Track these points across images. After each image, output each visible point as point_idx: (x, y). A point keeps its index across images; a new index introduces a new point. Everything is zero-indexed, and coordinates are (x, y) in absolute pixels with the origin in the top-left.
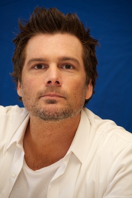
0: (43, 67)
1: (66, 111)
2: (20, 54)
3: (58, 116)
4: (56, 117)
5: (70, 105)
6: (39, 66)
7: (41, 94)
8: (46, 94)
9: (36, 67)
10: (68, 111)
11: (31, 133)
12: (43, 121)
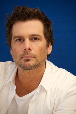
0: (22, 40)
1: (36, 64)
2: (9, 33)
3: (31, 68)
4: (30, 68)
5: (38, 61)
6: (20, 40)
7: (22, 56)
8: (24, 56)
9: (18, 40)
10: (37, 65)
11: (19, 76)
12: (24, 70)
